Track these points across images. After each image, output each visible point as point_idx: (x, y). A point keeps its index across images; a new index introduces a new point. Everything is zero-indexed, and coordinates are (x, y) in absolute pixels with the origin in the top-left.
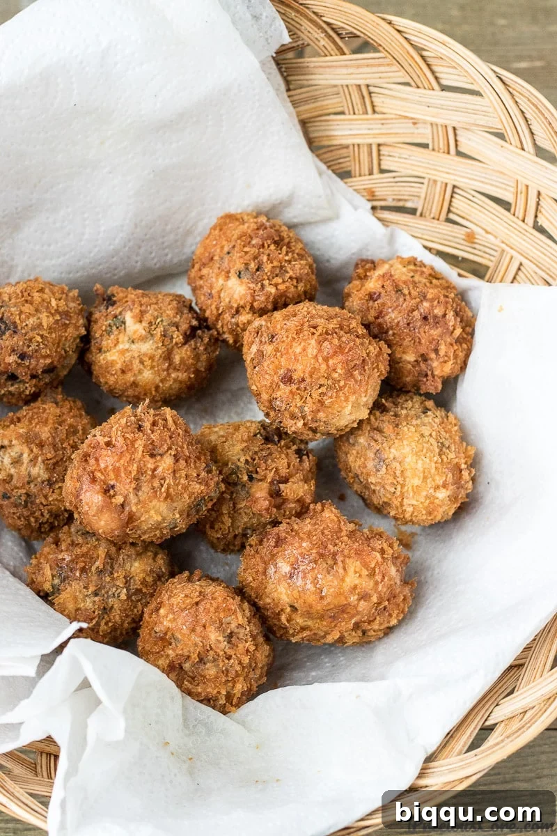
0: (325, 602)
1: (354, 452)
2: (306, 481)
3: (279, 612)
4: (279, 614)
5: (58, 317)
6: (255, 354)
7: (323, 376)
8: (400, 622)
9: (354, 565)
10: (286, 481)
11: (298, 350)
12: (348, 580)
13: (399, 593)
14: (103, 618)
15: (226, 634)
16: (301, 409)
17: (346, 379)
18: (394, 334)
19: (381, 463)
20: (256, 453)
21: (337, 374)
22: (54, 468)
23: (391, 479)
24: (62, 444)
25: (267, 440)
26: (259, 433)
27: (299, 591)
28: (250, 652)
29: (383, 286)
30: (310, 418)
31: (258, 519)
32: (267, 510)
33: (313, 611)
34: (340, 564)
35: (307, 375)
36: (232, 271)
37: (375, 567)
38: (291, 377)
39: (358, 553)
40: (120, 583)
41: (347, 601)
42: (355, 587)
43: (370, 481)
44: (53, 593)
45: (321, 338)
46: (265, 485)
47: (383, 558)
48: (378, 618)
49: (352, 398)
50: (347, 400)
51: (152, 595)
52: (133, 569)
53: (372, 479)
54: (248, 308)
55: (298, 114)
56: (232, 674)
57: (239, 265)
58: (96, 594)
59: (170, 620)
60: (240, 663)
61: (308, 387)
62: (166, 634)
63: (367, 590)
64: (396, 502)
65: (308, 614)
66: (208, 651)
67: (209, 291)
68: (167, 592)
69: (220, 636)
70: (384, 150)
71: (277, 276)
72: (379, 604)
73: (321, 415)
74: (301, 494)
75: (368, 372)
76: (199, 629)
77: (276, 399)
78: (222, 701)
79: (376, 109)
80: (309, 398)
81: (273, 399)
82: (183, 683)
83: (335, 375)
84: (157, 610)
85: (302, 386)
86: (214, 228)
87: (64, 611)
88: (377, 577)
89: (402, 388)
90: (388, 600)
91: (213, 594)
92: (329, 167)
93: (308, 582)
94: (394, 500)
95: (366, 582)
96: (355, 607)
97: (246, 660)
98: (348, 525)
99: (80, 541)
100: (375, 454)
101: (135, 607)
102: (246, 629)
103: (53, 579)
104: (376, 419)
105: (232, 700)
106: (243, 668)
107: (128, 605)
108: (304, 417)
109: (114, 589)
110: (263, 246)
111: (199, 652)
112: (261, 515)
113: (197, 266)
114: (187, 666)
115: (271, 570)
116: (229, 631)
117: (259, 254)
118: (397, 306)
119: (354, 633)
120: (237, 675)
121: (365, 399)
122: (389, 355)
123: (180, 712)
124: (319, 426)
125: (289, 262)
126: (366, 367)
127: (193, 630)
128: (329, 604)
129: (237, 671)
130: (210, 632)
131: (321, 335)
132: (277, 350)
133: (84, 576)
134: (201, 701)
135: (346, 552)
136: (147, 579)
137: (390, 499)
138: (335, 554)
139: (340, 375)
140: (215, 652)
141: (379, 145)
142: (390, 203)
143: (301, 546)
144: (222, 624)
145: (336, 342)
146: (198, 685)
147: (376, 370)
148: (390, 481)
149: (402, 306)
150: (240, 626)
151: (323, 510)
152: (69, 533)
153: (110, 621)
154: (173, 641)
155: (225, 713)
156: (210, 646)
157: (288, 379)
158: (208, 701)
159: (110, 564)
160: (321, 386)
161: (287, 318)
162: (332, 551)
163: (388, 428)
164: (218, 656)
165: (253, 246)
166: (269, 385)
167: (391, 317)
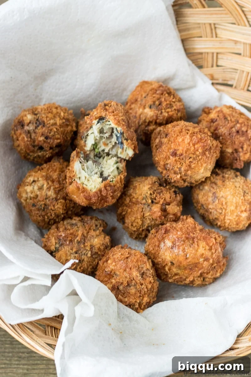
0: (188, 261)
1: (202, 193)
2: (178, 205)
3: (165, 265)
4: (164, 267)
5: (64, 121)
6: (157, 143)
7: (192, 153)
8: (221, 276)
9: (202, 244)
10: (169, 204)
11: (180, 140)
12: (199, 251)
13: (221, 261)
14: (79, 265)
15: (141, 273)
16: (180, 169)
17: (203, 156)
18: (222, 139)
19: (216, 199)
20: (155, 190)
21: (199, 152)
22: (59, 193)
23: (220, 206)
24: (63, 182)
25: (161, 185)
26: (157, 181)
27: (175, 255)
28: (151, 283)
29: (218, 116)
30: (183, 174)
31: (155, 222)
32: (160, 217)
33: (182, 265)
34: (196, 243)
35: (184, 152)
36: (147, 105)
37: (212, 246)
38: (176, 153)
39: (204, 239)
40: (88, 248)
41: (198, 261)
42: (203, 254)
43: (209, 207)
44: (55, 252)
45: (191, 135)
46: (159, 205)
47: (216, 242)
48: (211, 272)
49: (205, 165)
50: (202, 165)
51: (103, 256)
52: (94, 242)
53: (210, 206)
54: (154, 123)
55: (181, 36)
56: (143, 293)
57: (150, 103)
58: (76, 253)
59: (114, 265)
60: (147, 288)
61: (184, 158)
62: (111, 272)
63: (208, 256)
64: (222, 218)
65: (179, 267)
66: (132, 280)
67: (135, 115)
68: (111, 253)
69: (138, 273)
70: (220, 56)
71: (168, 108)
72: (212, 264)
73: (189, 172)
74: (176, 211)
75: (212, 153)
76: (128, 270)
77: (168, 164)
78: (137, 306)
79: (218, 36)
80: (184, 163)
81: (166, 164)
82: (118, 296)
83: (198, 153)
84: (107, 261)
85: (181, 157)
86: (138, 87)
87: (60, 260)
88: (213, 251)
89: (224, 166)
90: (217, 263)
91: (135, 254)
92: (193, 63)
93: (181, 250)
94: (221, 217)
95: (208, 252)
96: (202, 264)
97: (150, 286)
98: (199, 226)
99: (69, 227)
100: (213, 194)
101: (94, 261)
102: (150, 271)
103: (56, 245)
104: (213, 178)
105: (141, 306)
106: (148, 290)
107: (91, 259)
108: (180, 173)
109: (85, 251)
110: (162, 94)
111: (128, 281)
112: (156, 220)
113: (129, 104)
114: (121, 288)
115: (162, 245)
116: (142, 272)
117: (160, 98)
118: (225, 125)
119: (199, 279)
120: (145, 294)
121: (209, 167)
122: (221, 147)
123: (116, 310)
124: (187, 178)
125: (174, 102)
126: (211, 151)
127: (125, 270)
128: (190, 262)
129: (145, 291)
130: (133, 271)
131: (191, 134)
132: (169, 141)
133: (71, 243)
134: (127, 306)
135: (199, 237)
136: (101, 247)
137: (219, 217)
138: (193, 238)
139: (200, 153)
140: (136, 281)
141: (217, 53)
142: (220, 81)
143: (177, 234)
144: (139, 268)
145: (199, 136)
146: (126, 297)
147: (215, 154)
148: (220, 207)
149: (227, 125)
150: (147, 269)
151: (187, 219)
152: (63, 224)
153: (82, 266)
154: (114, 275)
155: (138, 312)
156: (133, 278)
157: (174, 154)
158: (130, 306)
159: (83, 239)
160: (190, 158)
161: (174, 127)
162: (192, 236)
163: (219, 182)
164: (137, 283)
165: (158, 94)
166: (164, 157)
167: (221, 131)
